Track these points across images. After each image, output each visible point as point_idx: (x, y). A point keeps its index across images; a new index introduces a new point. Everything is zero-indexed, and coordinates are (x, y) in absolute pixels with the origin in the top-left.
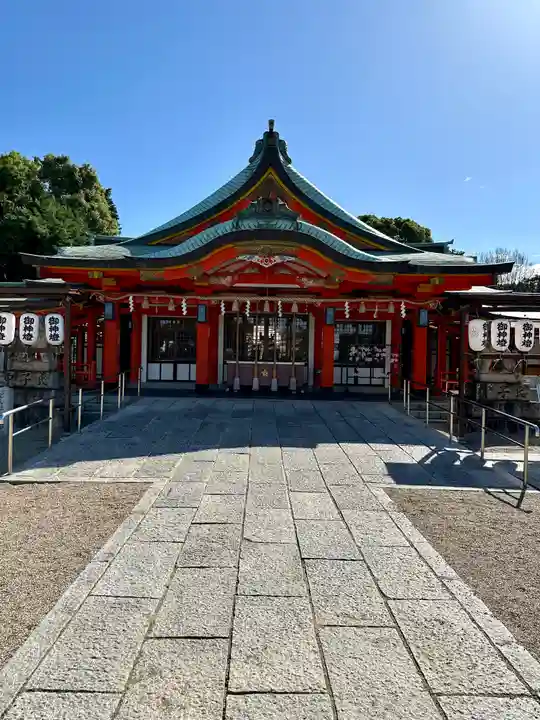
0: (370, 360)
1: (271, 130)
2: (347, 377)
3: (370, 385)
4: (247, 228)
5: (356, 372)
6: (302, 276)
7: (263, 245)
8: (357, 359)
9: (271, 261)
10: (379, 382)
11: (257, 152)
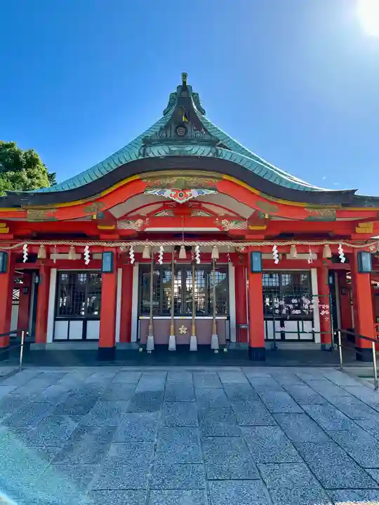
0: (298, 312)
1: (184, 83)
2: (274, 332)
3: (299, 340)
4: (157, 155)
5: (282, 325)
6: (222, 218)
7: (176, 177)
8: (284, 312)
9: (186, 196)
10: (309, 337)
11: (170, 105)
